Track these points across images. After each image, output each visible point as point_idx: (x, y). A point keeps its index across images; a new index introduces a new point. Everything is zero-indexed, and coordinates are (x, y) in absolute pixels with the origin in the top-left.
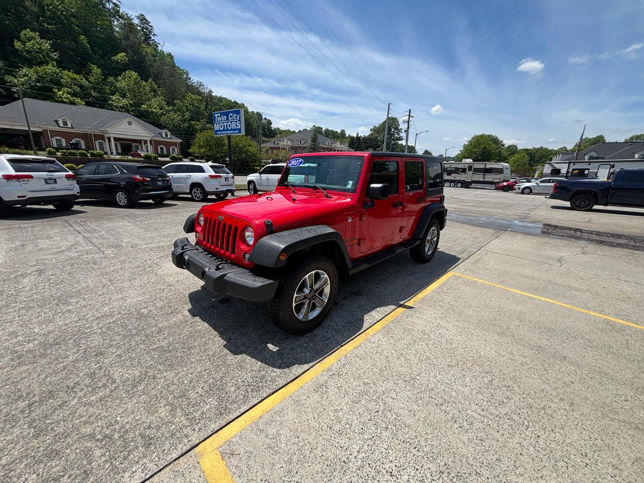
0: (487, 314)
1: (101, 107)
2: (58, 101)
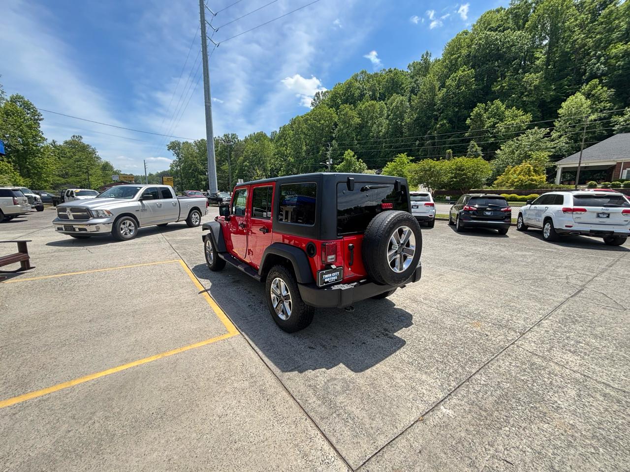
0: (154, 316)
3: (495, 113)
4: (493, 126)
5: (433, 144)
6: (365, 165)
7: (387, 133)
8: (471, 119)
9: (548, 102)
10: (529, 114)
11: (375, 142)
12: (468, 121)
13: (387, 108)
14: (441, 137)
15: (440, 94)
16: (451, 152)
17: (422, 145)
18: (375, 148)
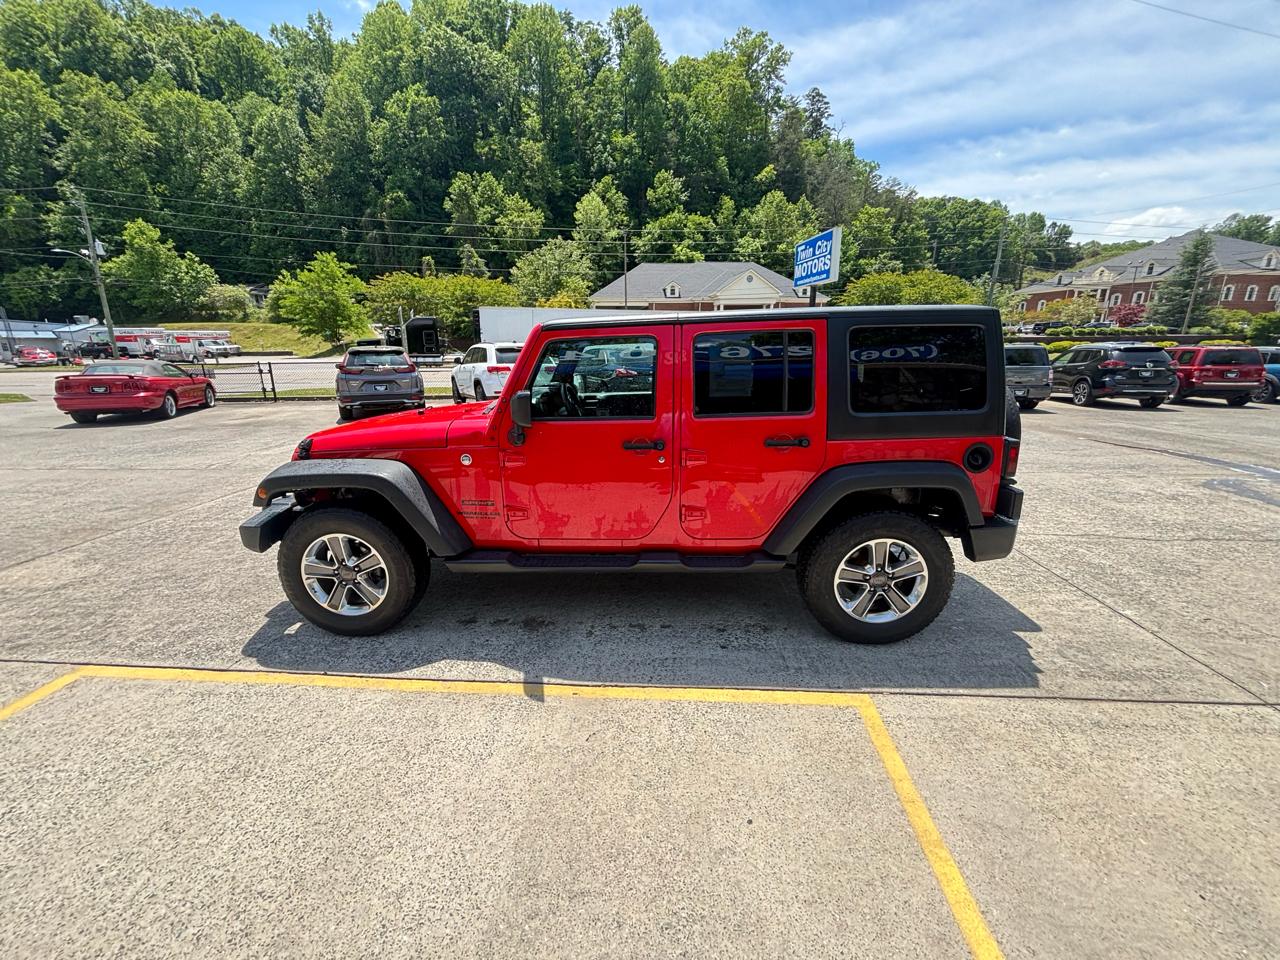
1: (725, 259)
2: (674, 261)
3: (489, 197)
4: (492, 222)
5: (385, 240)
6: (207, 270)
7: (257, 193)
8: (451, 200)
9: (558, 197)
10: (539, 211)
11: (223, 212)
12: (448, 205)
13: (237, 124)
14: (398, 227)
15: (379, 130)
16: (432, 262)
17: (358, 238)
18: (229, 226)
